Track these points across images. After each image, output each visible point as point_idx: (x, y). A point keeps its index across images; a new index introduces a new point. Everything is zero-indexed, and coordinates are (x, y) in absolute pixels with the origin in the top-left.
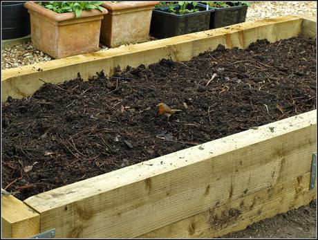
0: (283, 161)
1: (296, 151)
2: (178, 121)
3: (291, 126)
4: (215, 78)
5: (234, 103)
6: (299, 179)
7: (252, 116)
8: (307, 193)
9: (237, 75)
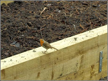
0: (82, 57)
1: (89, 51)
2: (23, 35)
3: (87, 36)
4: (46, 10)
5: (55, 24)
6: (92, 67)
7: (66, 31)
8: (97, 74)
9: (59, 8)
